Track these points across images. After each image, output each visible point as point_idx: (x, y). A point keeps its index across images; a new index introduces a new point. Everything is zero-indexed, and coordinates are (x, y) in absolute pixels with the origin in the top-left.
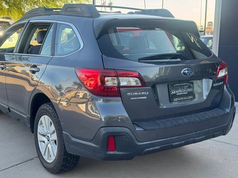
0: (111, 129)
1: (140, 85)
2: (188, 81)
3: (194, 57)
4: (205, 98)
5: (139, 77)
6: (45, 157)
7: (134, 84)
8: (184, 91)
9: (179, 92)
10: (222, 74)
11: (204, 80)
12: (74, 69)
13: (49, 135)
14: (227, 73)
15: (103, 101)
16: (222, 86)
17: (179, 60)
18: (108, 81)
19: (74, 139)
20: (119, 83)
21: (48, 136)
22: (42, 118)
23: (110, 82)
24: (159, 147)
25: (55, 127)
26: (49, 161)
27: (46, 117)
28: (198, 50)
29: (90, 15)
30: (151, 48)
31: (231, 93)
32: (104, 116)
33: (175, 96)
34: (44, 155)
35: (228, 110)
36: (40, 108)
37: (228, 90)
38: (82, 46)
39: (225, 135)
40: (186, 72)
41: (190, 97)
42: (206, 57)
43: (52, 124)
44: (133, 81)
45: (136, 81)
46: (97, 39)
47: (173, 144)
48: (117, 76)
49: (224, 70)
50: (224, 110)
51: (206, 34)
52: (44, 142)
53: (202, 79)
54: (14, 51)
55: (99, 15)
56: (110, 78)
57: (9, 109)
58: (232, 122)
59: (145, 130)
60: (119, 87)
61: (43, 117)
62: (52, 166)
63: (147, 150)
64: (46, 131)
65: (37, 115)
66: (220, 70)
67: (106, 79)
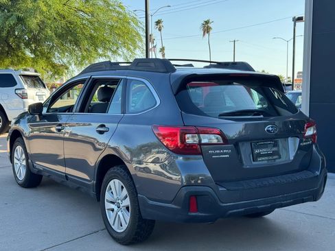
0: (192, 189)
1: (222, 142)
2: (272, 139)
3: (278, 114)
4: (292, 158)
5: (221, 134)
6: (115, 227)
7: (215, 141)
8: (269, 150)
9: (263, 151)
10: (310, 132)
11: (290, 139)
12: (150, 127)
13: (120, 202)
14: (315, 132)
15: (183, 158)
16: (310, 146)
17: (262, 116)
18: (188, 139)
19: (151, 202)
20: (200, 141)
21: (118, 203)
22: (111, 183)
23: (190, 140)
24: (243, 209)
25: (128, 191)
26: (119, 231)
27: (117, 181)
28: (283, 107)
29: (165, 70)
30: (228, 105)
31: (321, 155)
32: (186, 174)
33: (259, 155)
34: (114, 224)
35: (318, 173)
36: (109, 172)
37: (317, 150)
38: (158, 103)
39: (315, 201)
40: (270, 129)
41: (275, 157)
42: (291, 114)
43: (125, 188)
44: (214, 139)
45: (217, 138)
46: (175, 95)
47: (259, 207)
48: (198, 133)
49: (312, 129)
50: (314, 173)
51: (295, 89)
52: (113, 210)
53: (288, 137)
54: (74, 110)
55: (175, 70)
56: (190, 135)
57: (66, 176)
58: (324, 187)
59: (228, 190)
60: (200, 144)
61: (112, 181)
62: (123, 235)
63: (231, 212)
64: (115, 197)
65: (105, 180)
66: (307, 128)
67: (187, 136)
